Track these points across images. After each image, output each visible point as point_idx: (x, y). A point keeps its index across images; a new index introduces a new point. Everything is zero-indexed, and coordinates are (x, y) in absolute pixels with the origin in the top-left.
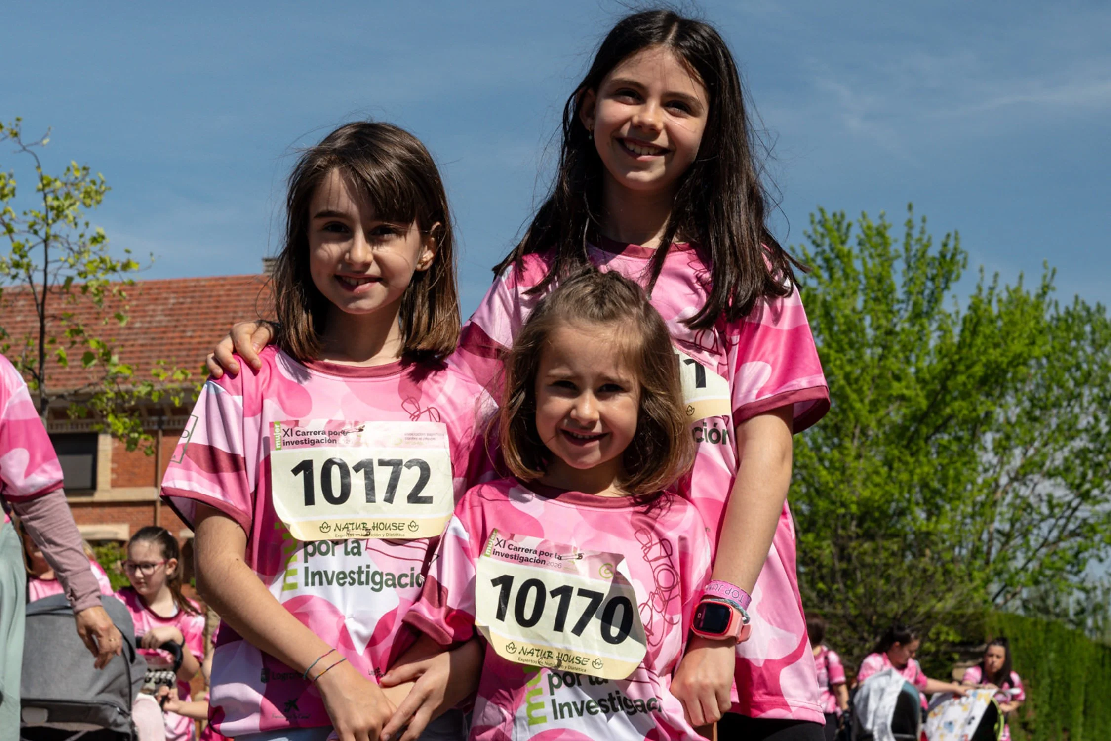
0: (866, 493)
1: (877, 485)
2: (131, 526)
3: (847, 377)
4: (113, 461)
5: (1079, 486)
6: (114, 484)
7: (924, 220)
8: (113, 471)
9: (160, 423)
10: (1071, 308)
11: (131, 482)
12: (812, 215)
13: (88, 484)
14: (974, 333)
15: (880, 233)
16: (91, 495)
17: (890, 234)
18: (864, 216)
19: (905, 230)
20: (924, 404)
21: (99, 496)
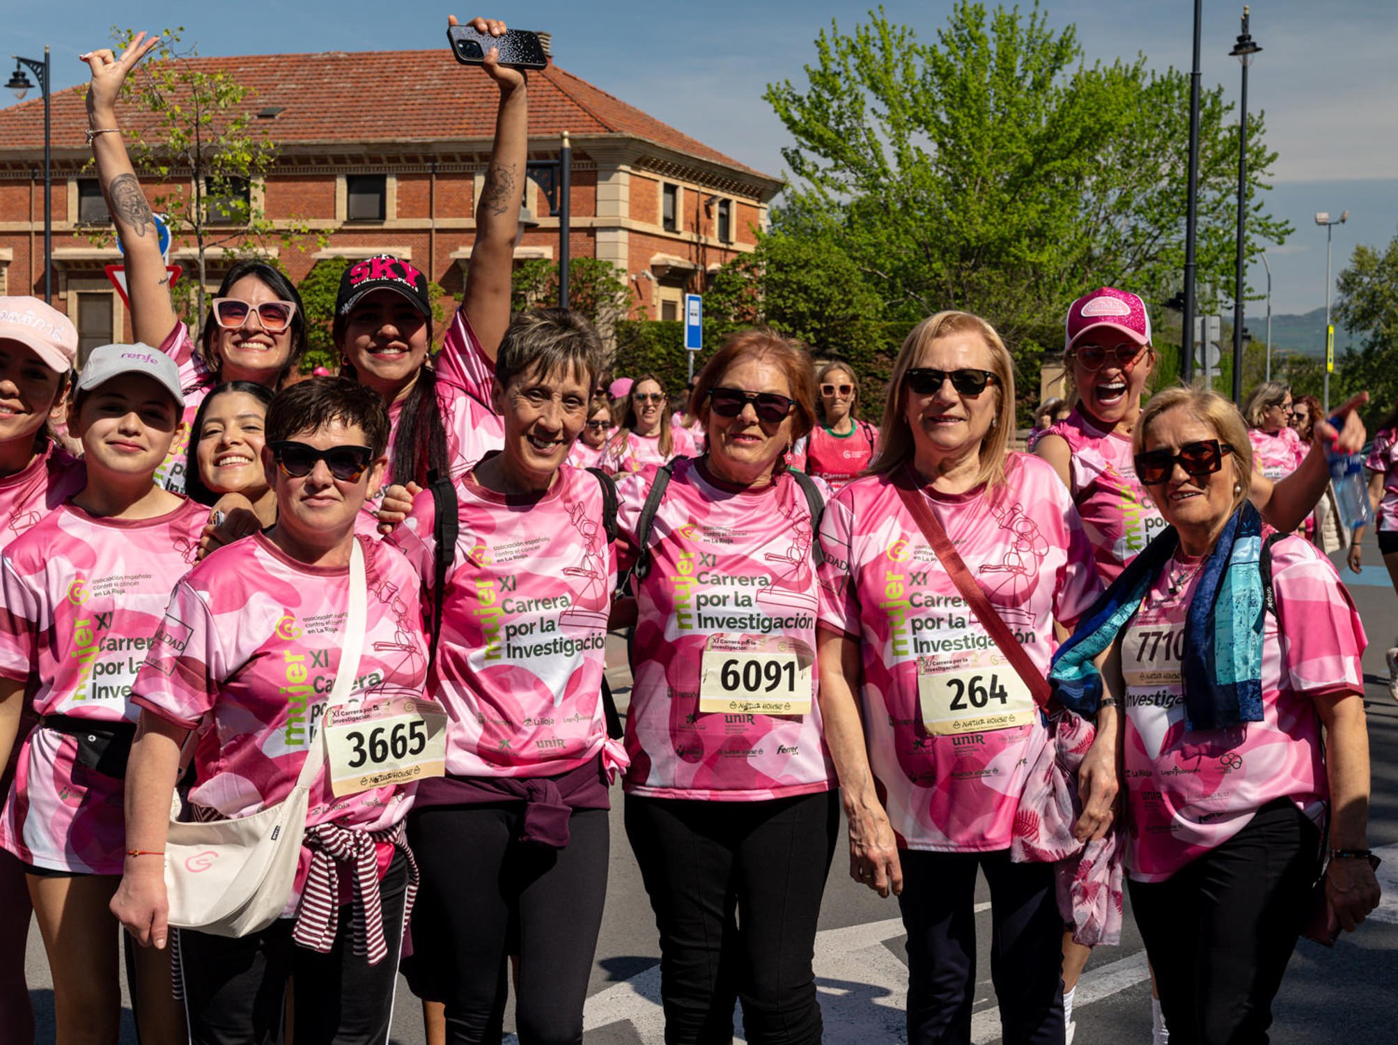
0: (982, 230)
1: (992, 224)
2: (413, 248)
3: (971, 135)
4: (398, 198)
5: (1157, 221)
6: (400, 215)
7: (1046, 14)
8: (398, 205)
9: (434, 168)
10: (1165, 77)
11: (412, 214)
12: (956, 5)
13: (377, 213)
14: (1073, 103)
15: (1012, 22)
16: (382, 224)
17: (1019, 24)
18: (1000, 8)
19: (1029, 21)
20: (1030, 159)
21: (387, 225)
